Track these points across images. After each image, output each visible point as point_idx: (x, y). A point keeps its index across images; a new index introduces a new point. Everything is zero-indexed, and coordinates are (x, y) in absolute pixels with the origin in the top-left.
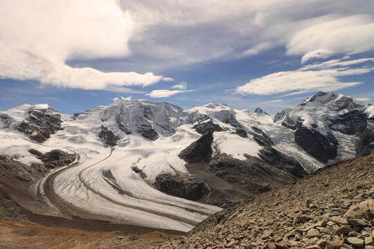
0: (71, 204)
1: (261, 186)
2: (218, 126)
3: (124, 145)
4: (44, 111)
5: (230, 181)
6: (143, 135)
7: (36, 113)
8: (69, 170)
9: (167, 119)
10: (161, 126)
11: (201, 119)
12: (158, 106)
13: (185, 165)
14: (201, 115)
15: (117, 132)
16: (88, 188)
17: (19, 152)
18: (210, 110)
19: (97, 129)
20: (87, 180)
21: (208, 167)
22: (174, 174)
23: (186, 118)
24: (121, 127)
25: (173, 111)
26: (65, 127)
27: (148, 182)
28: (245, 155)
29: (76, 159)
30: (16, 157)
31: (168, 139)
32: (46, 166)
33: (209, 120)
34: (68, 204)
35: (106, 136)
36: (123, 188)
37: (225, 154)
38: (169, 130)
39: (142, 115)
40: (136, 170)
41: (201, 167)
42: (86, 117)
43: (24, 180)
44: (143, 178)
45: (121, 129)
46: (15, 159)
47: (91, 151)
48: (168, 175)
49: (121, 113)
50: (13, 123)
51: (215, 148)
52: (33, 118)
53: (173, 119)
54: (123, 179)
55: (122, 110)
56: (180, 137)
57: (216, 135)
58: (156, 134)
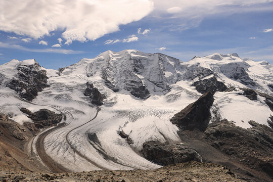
0: (60, 165)
1: (262, 161)
2: (222, 84)
3: (111, 104)
4: (31, 67)
5: (227, 153)
6: (132, 93)
7: (24, 70)
8: (56, 131)
9: (161, 74)
10: (153, 82)
11: (203, 74)
12: (151, 58)
13: (178, 132)
14: (203, 69)
15: (104, 90)
16: (75, 151)
17: (12, 111)
18: (215, 62)
19: (82, 86)
20: (73, 142)
21: (204, 136)
22: (163, 141)
23: (184, 72)
24: (107, 83)
25: (168, 64)
26: (51, 84)
27: (134, 149)
28: (251, 123)
29: (63, 120)
30: (10, 115)
31: (162, 98)
32: (36, 125)
33: (212, 76)
34: (58, 164)
35: (92, 95)
36: (108, 153)
37: (225, 121)
38: (163, 87)
39: (131, 69)
40: (122, 134)
41: (196, 135)
42: (71, 72)
43: (19, 139)
44: (129, 144)
45: (107, 85)
46: (9, 118)
47: (77, 111)
48: (156, 143)
49: (108, 68)
50: (5, 80)
51: (215, 112)
52: (21, 76)
53: (168, 74)
54: (108, 144)
55: (109, 64)
56: (176, 97)
57: (218, 96)
58: (147, 92)
